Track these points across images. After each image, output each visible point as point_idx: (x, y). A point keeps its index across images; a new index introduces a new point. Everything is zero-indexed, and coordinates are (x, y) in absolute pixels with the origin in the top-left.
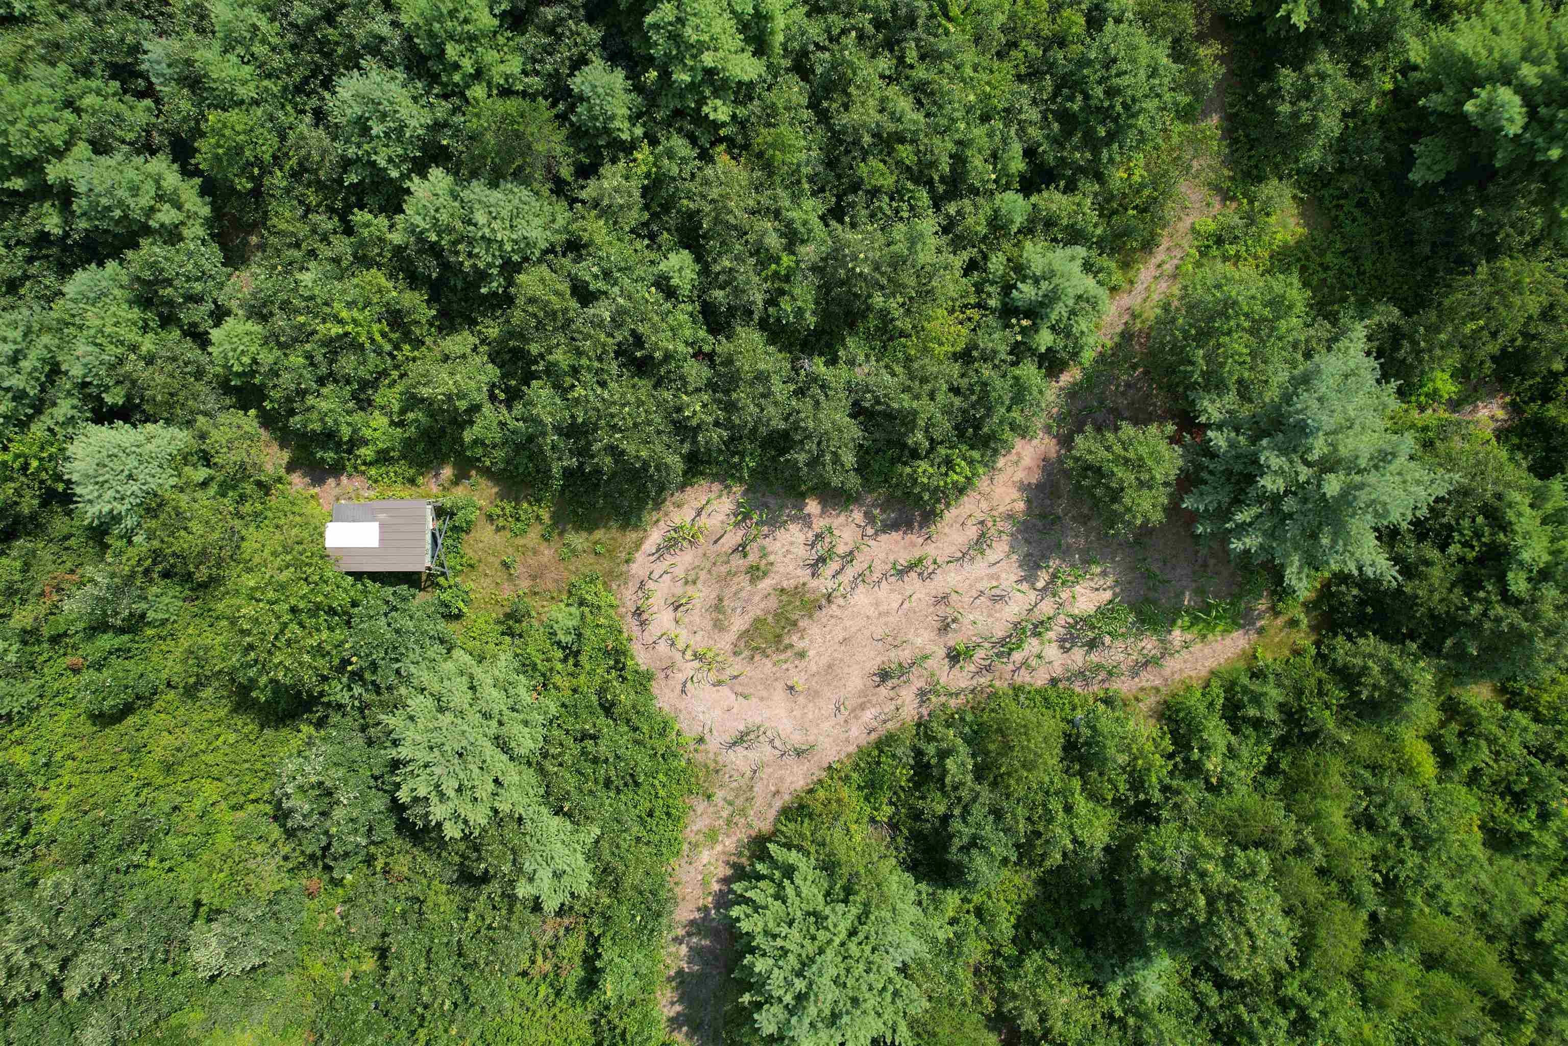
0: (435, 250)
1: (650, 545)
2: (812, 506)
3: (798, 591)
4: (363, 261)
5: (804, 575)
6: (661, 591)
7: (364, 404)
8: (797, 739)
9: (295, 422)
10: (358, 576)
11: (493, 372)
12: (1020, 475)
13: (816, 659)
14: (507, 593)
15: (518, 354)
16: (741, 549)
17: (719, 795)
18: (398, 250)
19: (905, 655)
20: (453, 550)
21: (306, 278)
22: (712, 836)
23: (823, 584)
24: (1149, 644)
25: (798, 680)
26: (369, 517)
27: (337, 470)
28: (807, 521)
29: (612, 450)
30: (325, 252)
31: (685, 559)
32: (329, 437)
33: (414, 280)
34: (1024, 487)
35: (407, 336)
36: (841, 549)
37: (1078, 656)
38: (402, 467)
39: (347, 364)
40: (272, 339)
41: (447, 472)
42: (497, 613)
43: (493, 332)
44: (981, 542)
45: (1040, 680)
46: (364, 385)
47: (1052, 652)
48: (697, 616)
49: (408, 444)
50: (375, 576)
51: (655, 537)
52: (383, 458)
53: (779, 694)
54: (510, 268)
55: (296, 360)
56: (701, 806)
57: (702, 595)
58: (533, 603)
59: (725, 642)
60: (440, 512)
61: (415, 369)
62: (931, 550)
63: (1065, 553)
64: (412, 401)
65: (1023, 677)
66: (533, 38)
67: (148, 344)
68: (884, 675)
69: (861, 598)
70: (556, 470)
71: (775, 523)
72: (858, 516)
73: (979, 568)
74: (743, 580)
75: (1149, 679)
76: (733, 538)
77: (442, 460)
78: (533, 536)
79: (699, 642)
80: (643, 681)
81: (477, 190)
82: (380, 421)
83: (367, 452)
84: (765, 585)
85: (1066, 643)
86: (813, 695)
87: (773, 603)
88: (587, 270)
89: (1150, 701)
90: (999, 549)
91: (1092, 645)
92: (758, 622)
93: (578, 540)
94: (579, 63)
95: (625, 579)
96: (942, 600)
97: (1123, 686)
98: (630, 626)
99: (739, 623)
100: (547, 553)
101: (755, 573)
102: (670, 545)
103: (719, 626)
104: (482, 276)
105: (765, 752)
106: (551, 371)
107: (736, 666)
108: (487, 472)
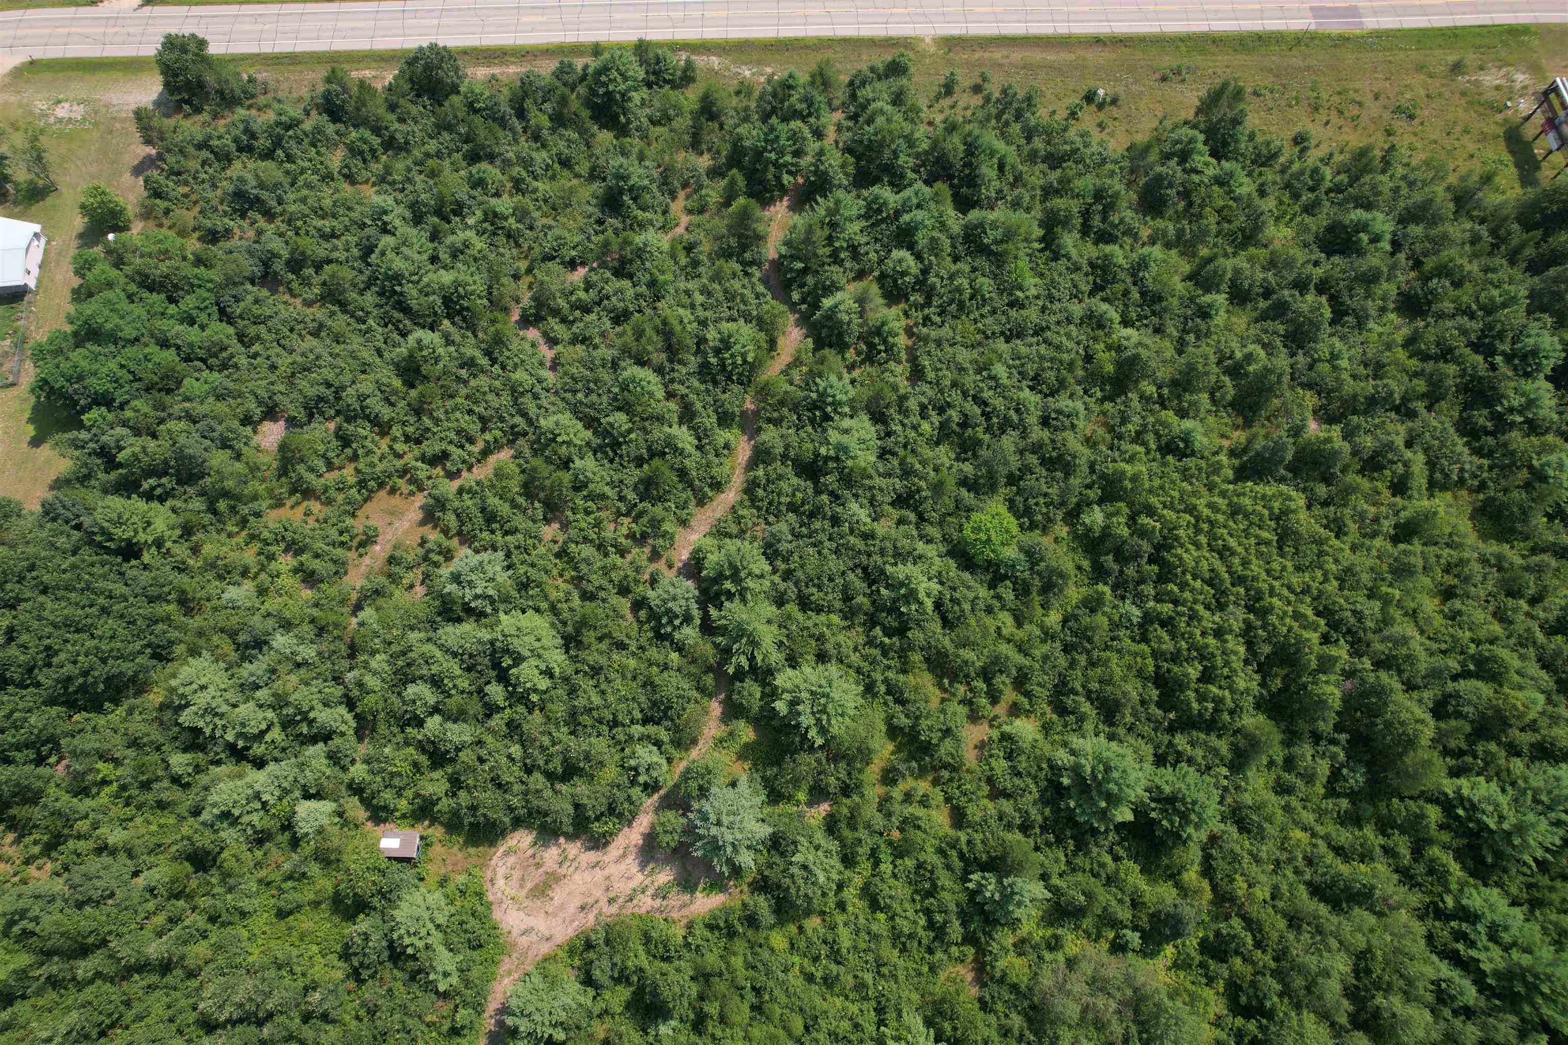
0: (433, 742)
1: (499, 854)
2: (562, 840)
3: (553, 873)
4: (407, 743)
5: (556, 867)
6: (501, 871)
7: (400, 796)
8: (547, 933)
9: (375, 802)
10: (390, 858)
11: (448, 785)
12: (642, 830)
13: (557, 901)
14: (443, 871)
15: (458, 780)
16: (534, 856)
17: (514, 955)
18: (420, 741)
19: (591, 900)
20: (425, 853)
21: (387, 750)
22: (509, 973)
23: (563, 871)
24: (687, 897)
25: (550, 910)
26: (395, 836)
27: (385, 821)
28: (559, 846)
29: (485, 815)
30: (394, 740)
31: (512, 860)
32: (385, 808)
33: (424, 751)
34: (642, 834)
35: (418, 771)
36: (571, 857)
37: (658, 902)
38: (410, 821)
39: (396, 781)
40: (371, 771)
41: (427, 823)
42: (438, 879)
43: (450, 771)
44: (624, 856)
45: (643, 911)
46: (401, 789)
47: (649, 901)
48: (514, 883)
49: (413, 811)
50: (396, 859)
51: (501, 850)
52: (404, 816)
53: (543, 915)
54: (458, 750)
55: (378, 779)
56: (507, 959)
57: (517, 874)
58: (452, 875)
59: (524, 893)
60: (422, 838)
61: (421, 783)
62: (606, 858)
63: (656, 860)
64: (417, 795)
65: (636, 910)
66: (474, 675)
67: (328, 772)
68: (583, 908)
69: (577, 877)
70: (466, 822)
71: (546, 845)
72: (579, 844)
73: (623, 867)
74: (532, 868)
75: (685, 912)
76: (530, 852)
77: (425, 818)
78: (456, 848)
79: (513, 893)
80: (489, 906)
81: (449, 725)
82: (404, 802)
83: (398, 814)
84: (541, 870)
85: (654, 896)
86: (555, 915)
87: (543, 878)
88: (483, 752)
89: (685, 921)
90: (630, 859)
91: (664, 898)
92: (537, 886)
93: (472, 850)
94: (489, 683)
95: (487, 866)
96: (608, 878)
97: (675, 915)
98: (488, 886)
99: (529, 885)
100: (460, 855)
101: (538, 866)
102: (507, 853)
103: (522, 887)
104: (448, 752)
105: (535, 938)
106: (467, 786)
107: (527, 903)
108: (441, 823)
